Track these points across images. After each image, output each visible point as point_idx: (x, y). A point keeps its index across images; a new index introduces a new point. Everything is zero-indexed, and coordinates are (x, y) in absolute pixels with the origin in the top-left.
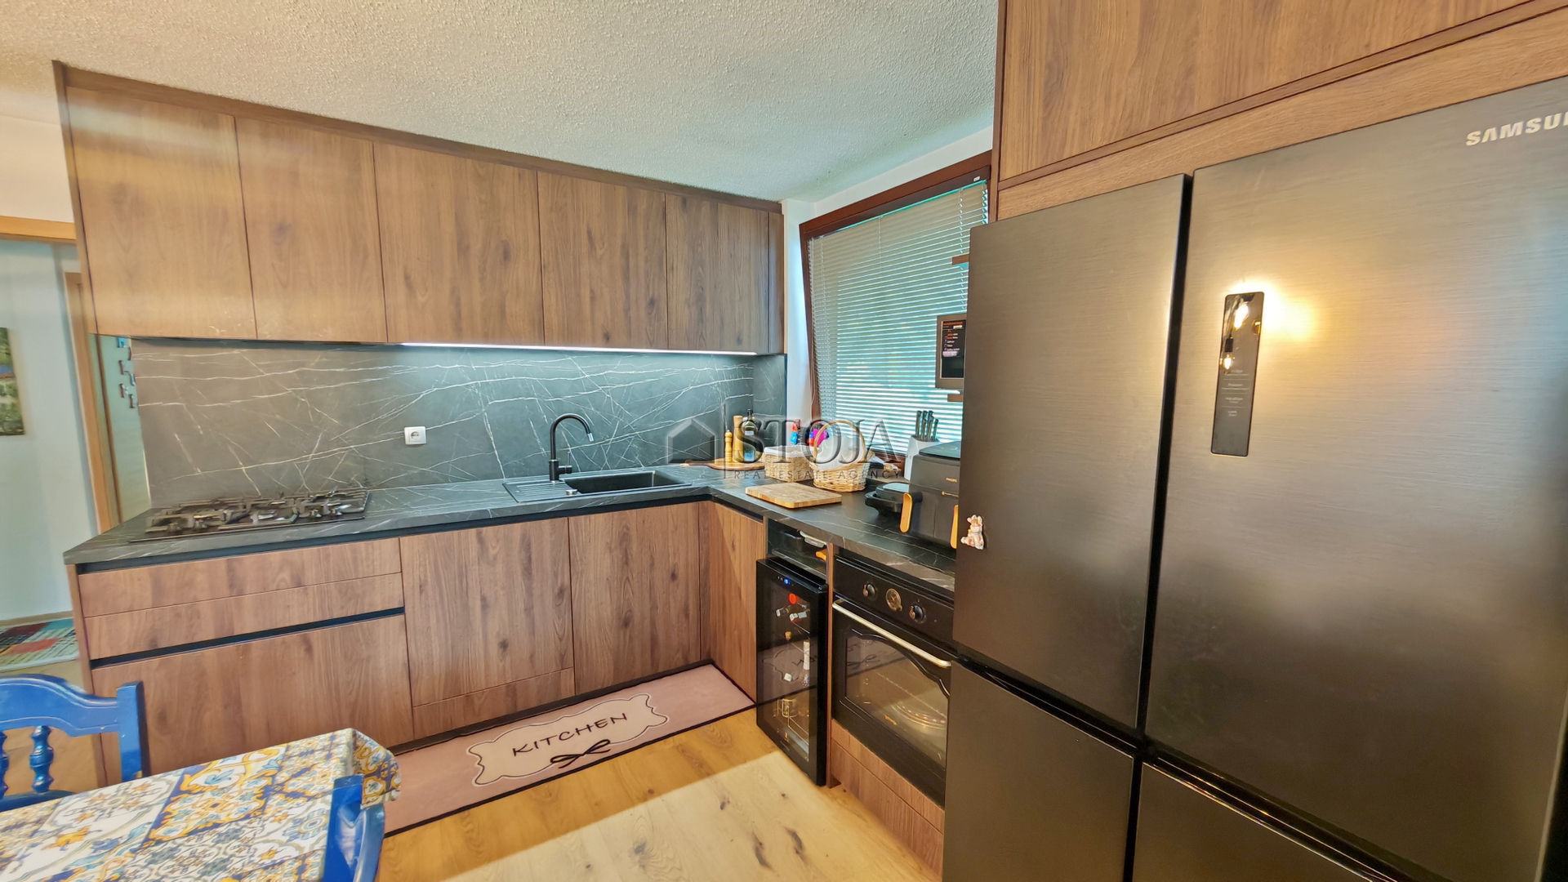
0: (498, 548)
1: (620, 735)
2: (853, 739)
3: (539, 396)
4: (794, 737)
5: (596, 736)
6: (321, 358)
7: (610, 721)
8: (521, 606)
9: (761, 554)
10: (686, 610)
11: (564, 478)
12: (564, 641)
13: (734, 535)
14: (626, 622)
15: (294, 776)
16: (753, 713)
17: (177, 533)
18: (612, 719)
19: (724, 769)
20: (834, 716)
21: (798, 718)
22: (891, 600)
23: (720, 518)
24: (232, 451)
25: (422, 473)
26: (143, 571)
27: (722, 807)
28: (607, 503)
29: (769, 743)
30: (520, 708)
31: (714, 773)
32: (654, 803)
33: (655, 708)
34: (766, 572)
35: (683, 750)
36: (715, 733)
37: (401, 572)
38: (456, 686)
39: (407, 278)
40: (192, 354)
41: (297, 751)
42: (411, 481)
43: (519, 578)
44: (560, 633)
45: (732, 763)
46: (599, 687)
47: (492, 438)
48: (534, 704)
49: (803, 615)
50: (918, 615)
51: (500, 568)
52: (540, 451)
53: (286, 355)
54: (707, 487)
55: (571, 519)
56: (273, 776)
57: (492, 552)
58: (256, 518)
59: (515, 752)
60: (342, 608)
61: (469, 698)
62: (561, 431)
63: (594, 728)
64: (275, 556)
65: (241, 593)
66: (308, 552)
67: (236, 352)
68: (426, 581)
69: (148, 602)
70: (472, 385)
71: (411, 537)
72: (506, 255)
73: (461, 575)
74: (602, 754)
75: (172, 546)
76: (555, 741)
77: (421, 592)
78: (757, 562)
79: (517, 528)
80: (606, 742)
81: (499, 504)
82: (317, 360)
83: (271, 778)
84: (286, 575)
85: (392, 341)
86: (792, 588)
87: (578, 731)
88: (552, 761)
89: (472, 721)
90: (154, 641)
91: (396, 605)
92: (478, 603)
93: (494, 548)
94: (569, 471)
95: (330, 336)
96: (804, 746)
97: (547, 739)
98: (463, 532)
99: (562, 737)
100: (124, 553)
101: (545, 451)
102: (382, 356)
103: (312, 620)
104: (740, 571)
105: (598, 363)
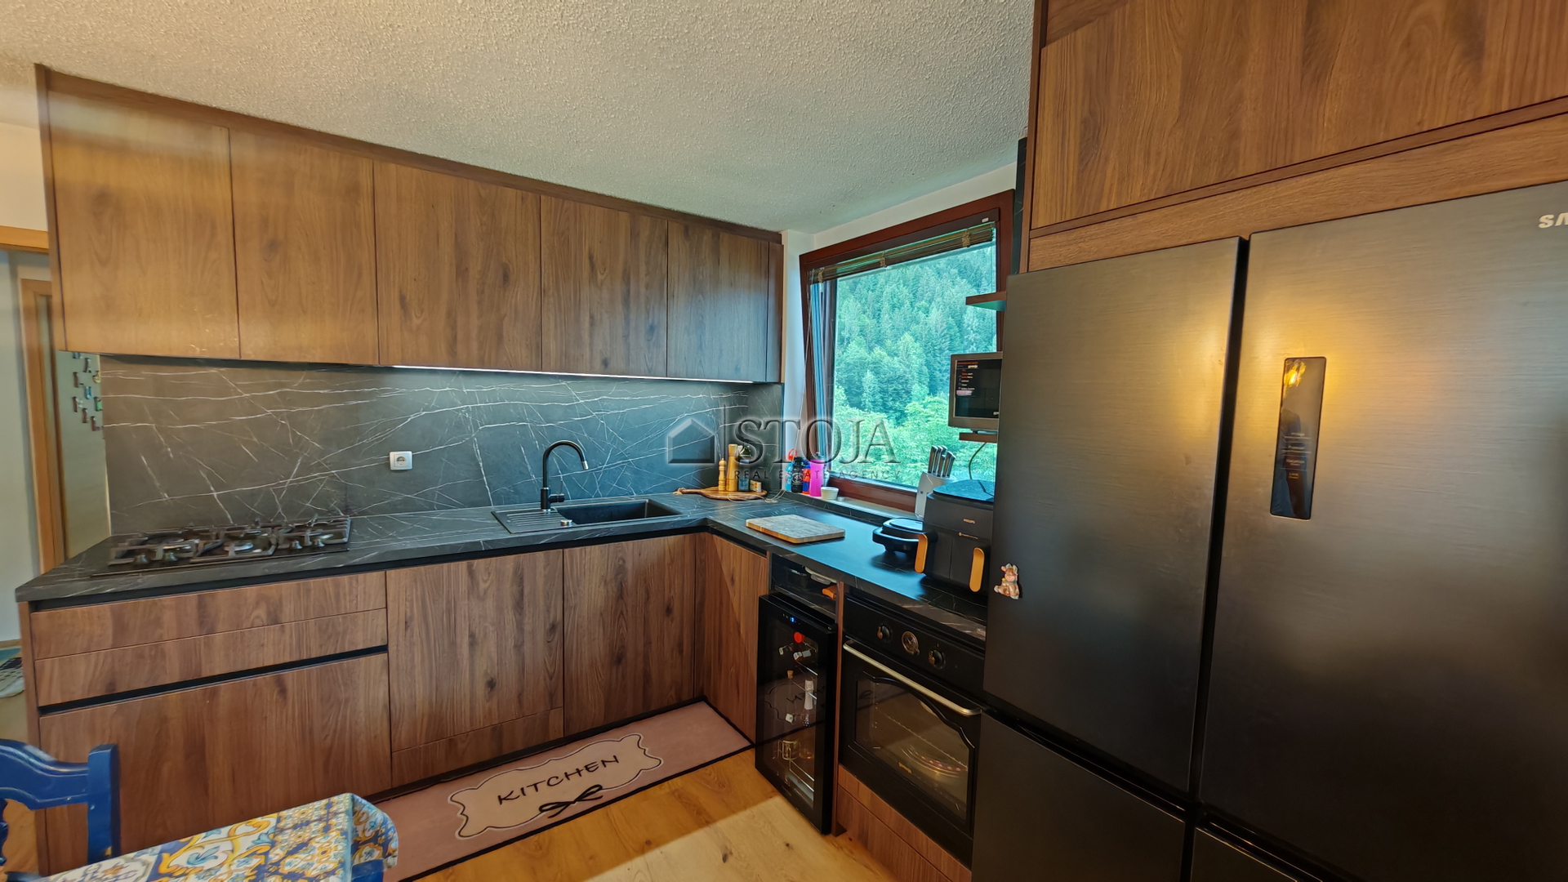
0: (489, 582)
1: (612, 779)
2: (863, 786)
3: (531, 422)
4: (795, 781)
5: (587, 781)
6: (305, 379)
7: (600, 765)
8: (511, 643)
9: (763, 590)
10: (680, 645)
11: (555, 506)
12: (553, 680)
13: (734, 569)
14: (618, 658)
15: (290, 853)
16: (750, 755)
17: (143, 566)
18: (603, 762)
19: (724, 816)
20: (841, 761)
21: (798, 761)
22: (907, 643)
23: (719, 550)
24: (204, 476)
25: (406, 501)
26: (105, 608)
27: (725, 859)
28: (603, 534)
29: (770, 787)
30: (507, 750)
31: (714, 821)
32: (654, 855)
33: (647, 749)
34: (769, 609)
35: (679, 796)
36: (712, 777)
37: (386, 608)
38: (438, 726)
39: (402, 298)
40: (166, 373)
41: (289, 823)
42: (394, 508)
43: (510, 616)
44: (551, 671)
45: (732, 810)
46: (589, 728)
47: (481, 464)
48: (520, 747)
49: (807, 654)
50: (937, 659)
51: (490, 604)
52: (531, 477)
53: (268, 376)
54: (706, 519)
55: (566, 550)
56: (266, 854)
57: (483, 586)
58: (232, 549)
59: (501, 800)
60: (321, 646)
61: (452, 742)
62: (553, 459)
63: (584, 772)
64: (251, 591)
65: (212, 631)
66: (287, 587)
67: (214, 370)
68: (412, 617)
69: (110, 642)
70: (462, 409)
71: (398, 570)
72: (506, 277)
73: (449, 611)
74: (593, 800)
75: (139, 581)
76: (542, 787)
77: (406, 629)
78: (760, 599)
79: (510, 560)
80: (597, 788)
81: (491, 535)
82: (301, 381)
83: (263, 856)
84: (261, 612)
85: (384, 364)
86: (799, 627)
87: (567, 776)
88: (541, 809)
89: (454, 766)
90: (112, 684)
91: (379, 644)
92: (466, 640)
93: (485, 582)
94: (561, 499)
95: (317, 358)
96: (807, 790)
97: (535, 785)
98: (453, 565)
99: (552, 782)
100: (82, 588)
101: (536, 478)
102: (367, 378)
103: (287, 659)
104: (740, 608)
105: (592, 388)
